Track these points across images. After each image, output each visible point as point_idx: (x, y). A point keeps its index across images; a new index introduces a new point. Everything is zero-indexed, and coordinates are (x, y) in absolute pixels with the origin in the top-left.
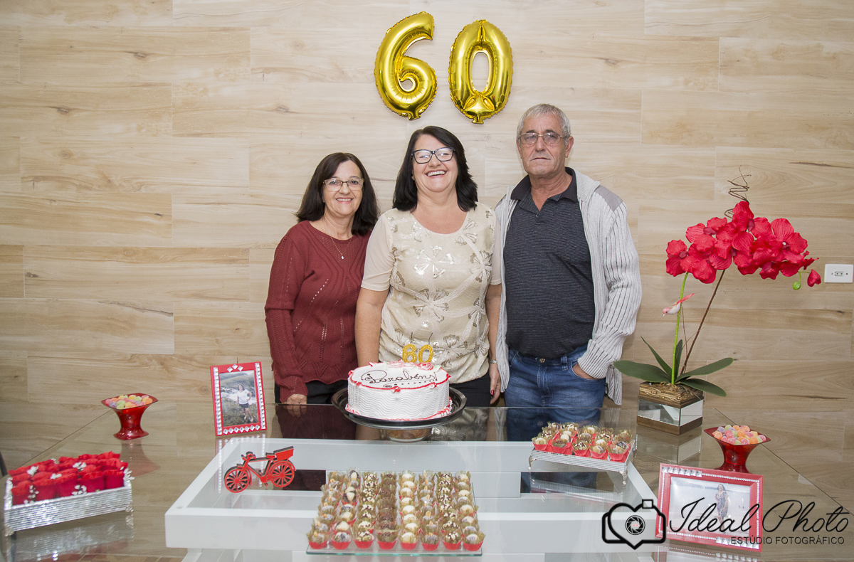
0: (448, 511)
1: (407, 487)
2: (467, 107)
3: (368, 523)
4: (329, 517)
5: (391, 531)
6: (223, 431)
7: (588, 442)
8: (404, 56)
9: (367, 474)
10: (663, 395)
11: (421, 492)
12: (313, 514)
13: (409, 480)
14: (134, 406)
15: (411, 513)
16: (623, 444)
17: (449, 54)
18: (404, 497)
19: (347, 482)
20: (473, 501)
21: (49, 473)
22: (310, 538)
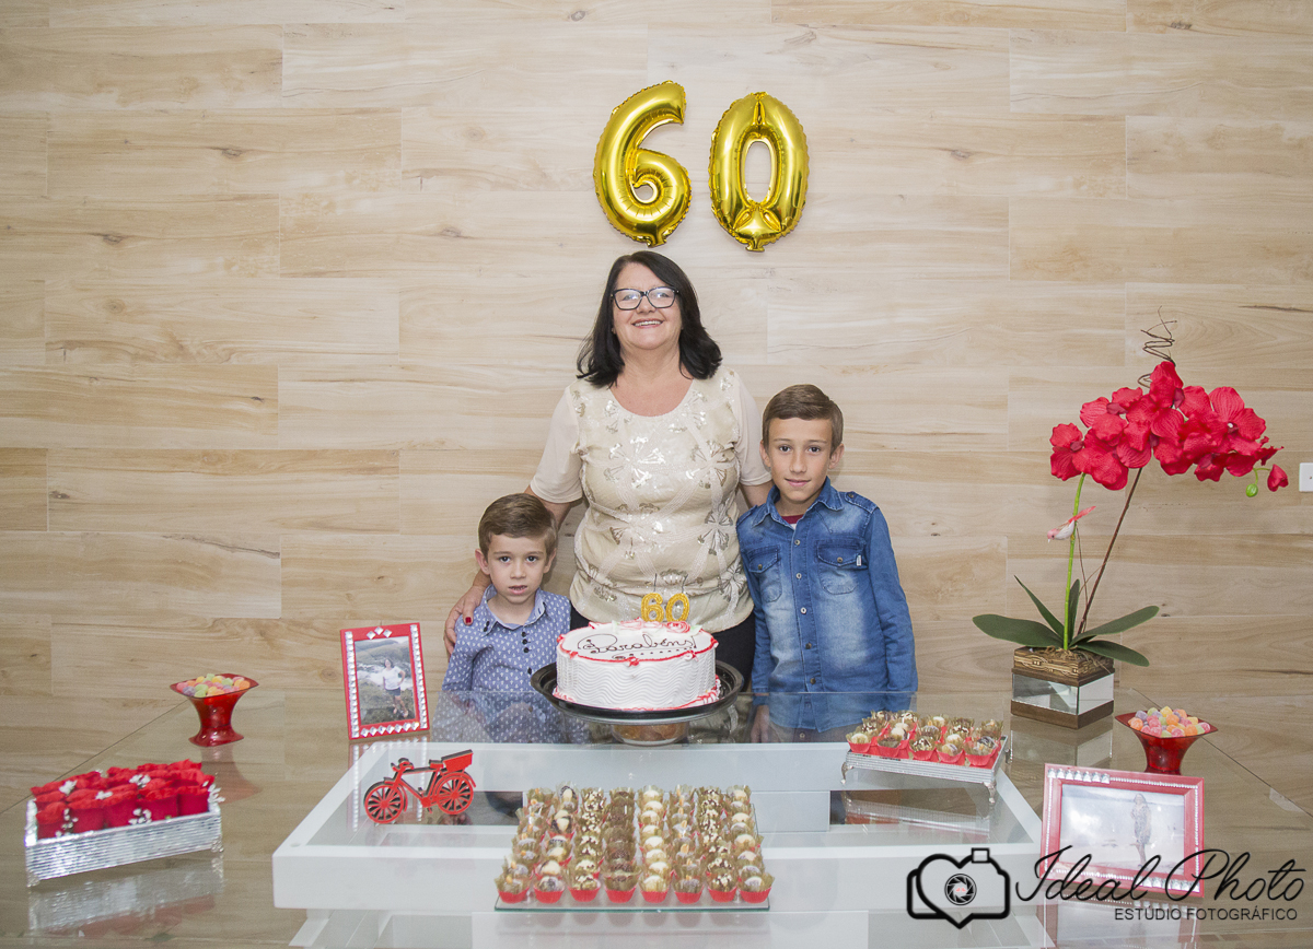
0: (716, 845)
1: (651, 809)
2: (738, 226)
3: (591, 863)
4: (530, 855)
5: (627, 875)
6: (360, 731)
7: (935, 738)
8: (639, 149)
9: (589, 791)
10: (1051, 667)
11: (674, 816)
12: (505, 854)
13: (655, 799)
14: (221, 692)
15: (657, 847)
16: (988, 741)
17: (710, 145)
18: (647, 824)
19: (557, 804)
20: (755, 828)
21: (93, 791)
22: (500, 885)
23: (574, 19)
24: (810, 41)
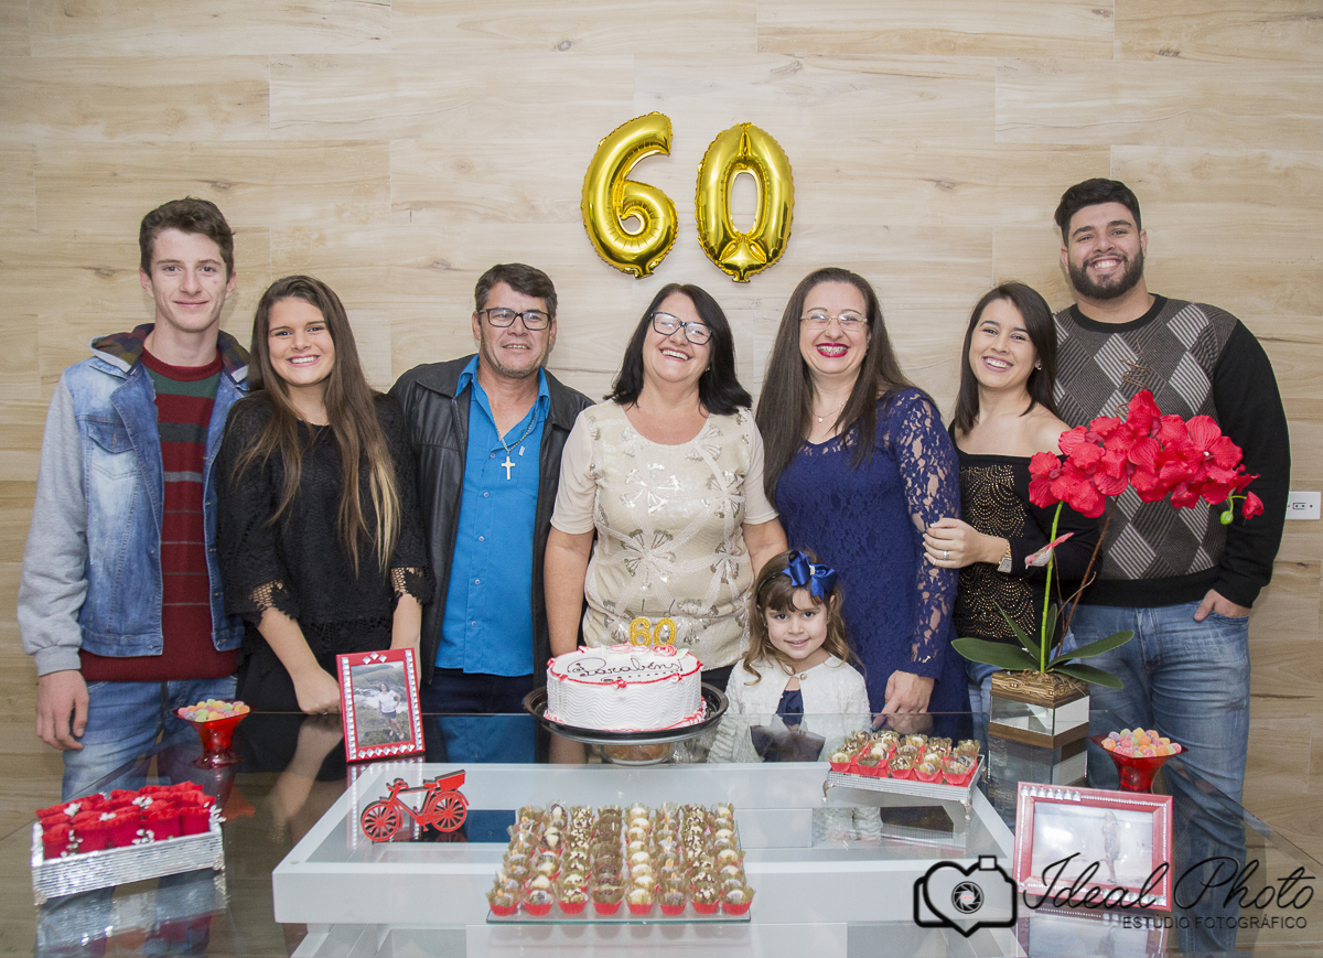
0: (700, 859)
1: (638, 826)
2: (724, 257)
3: (579, 878)
4: (520, 870)
5: (614, 888)
6: (357, 753)
7: (913, 758)
8: (626, 181)
9: (578, 809)
10: (1028, 689)
11: (659, 832)
12: (496, 869)
13: (641, 816)
14: (222, 717)
15: (643, 862)
16: (965, 760)
17: (696, 177)
18: (633, 840)
19: (547, 821)
20: (738, 844)
21: (98, 813)
22: (492, 899)
23: (560, 49)
24: (796, 71)
